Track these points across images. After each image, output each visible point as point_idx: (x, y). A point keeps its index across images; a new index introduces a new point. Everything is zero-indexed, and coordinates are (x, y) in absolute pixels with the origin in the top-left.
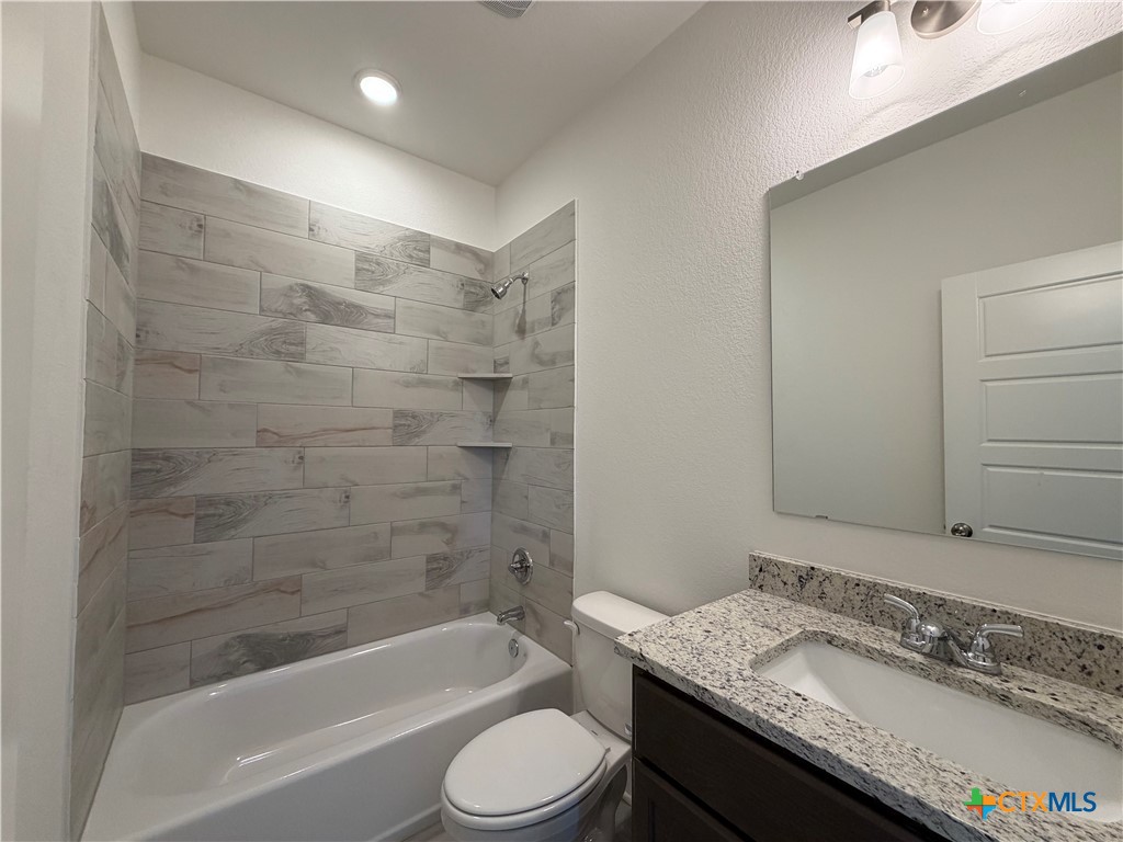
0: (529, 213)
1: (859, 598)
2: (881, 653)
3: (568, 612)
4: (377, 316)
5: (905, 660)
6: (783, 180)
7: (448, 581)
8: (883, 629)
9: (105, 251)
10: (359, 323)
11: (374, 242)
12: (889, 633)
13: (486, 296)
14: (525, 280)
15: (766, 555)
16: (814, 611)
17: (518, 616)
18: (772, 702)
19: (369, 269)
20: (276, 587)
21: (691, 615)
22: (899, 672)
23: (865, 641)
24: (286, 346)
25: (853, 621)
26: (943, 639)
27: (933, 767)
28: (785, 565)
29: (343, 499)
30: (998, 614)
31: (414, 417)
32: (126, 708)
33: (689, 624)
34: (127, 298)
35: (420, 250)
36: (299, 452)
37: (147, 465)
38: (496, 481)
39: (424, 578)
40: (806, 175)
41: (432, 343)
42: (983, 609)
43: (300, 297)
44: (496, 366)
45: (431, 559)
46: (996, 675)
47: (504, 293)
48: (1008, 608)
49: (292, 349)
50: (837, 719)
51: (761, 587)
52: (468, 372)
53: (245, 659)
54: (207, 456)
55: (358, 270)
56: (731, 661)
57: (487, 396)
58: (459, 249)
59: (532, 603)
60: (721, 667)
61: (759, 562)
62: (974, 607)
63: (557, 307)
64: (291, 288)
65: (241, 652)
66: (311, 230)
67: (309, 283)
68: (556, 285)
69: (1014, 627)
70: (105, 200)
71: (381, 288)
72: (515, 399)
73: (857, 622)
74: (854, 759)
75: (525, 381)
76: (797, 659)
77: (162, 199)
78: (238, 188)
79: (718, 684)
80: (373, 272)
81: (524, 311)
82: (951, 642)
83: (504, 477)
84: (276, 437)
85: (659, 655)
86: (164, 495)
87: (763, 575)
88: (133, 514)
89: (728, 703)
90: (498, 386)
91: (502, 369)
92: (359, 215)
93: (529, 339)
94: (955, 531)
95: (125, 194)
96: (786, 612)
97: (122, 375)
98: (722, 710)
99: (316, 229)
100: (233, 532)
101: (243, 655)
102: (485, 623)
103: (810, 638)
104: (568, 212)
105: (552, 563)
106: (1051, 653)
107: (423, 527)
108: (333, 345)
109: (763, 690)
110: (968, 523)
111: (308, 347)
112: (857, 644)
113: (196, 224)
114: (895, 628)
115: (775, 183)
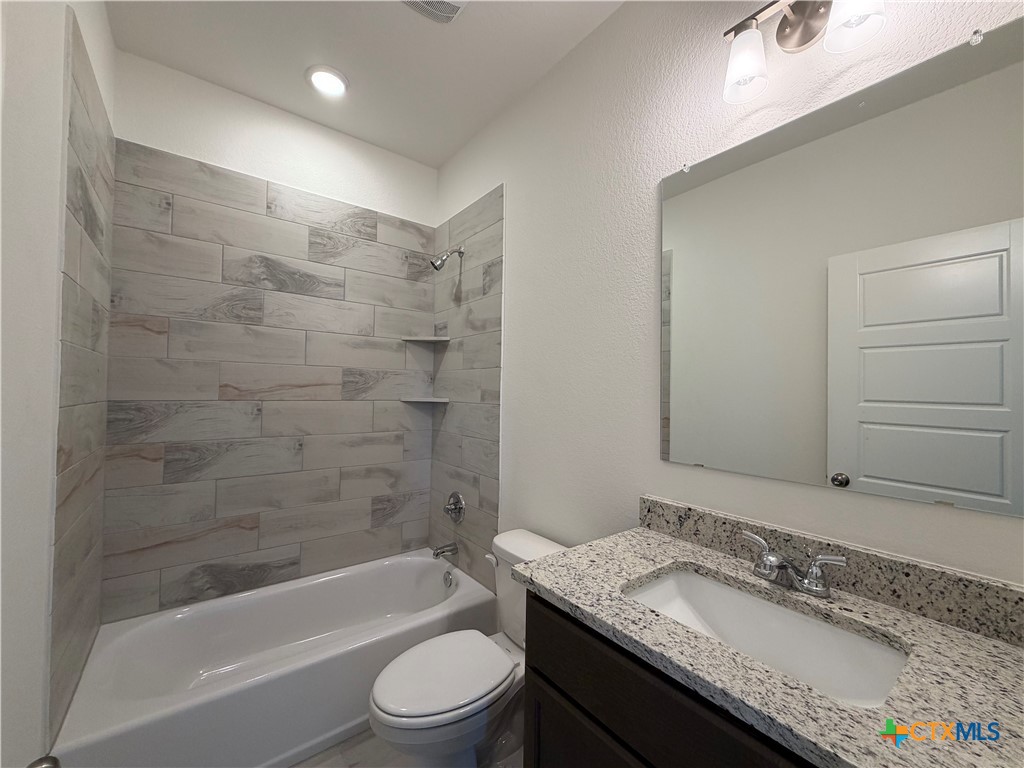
0: (464, 195)
1: (725, 534)
2: (735, 580)
3: (489, 547)
4: (328, 285)
5: (754, 585)
6: (674, 172)
7: (391, 520)
8: (742, 561)
9: (80, 228)
10: (312, 291)
11: (326, 219)
12: (747, 564)
13: (427, 267)
14: (461, 254)
15: (654, 498)
16: (689, 546)
17: (453, 551)
18: (630, 617)
19: (321, 243)
20: (237, 523)
21: (583, 548)
22: (749, 595)
23: (726, 570)
24: (246, 311)
25: (720, 554)
26: (781, 567)
27: (745, 667)
28: (668, 506)
29: (297, 447)
30: (832, 547)
31: (361, 375)
32: (103, 627)
33: (579, 556)
34: (101, 268)
35: (368, 226)
36: (258, 405)
37: (121, 416)
38: (435, 433)
39: (370, 517)
40: (691, 167)
41: (378, 309)
42: (820, 543)
43: (259, 267)
44: (437, 329)
45: (376, 500)
46: (823, 598)
47: (442, 265)
48: (841, 542)
49: (252, 313)
50: (679, 631)
51: (648, 525)
52: (410, 335)
53: (209, 586)
54: (176, 408)
55: (311, 244)
56: (606, 585)
57: (427, 356)
58: (404, 225)
59: (464, 540)
60: (595, 590)
61: (648, 504)
62: (814, 542)
63: (488, 278)
64: (250, 260)
65: (205, 579)
66: (268, 207)
67: (266, 255)
68: (488, 258)
69: (840, 558)
70: (79, 184)
71: (332, 260)
72: (452, 359)
73: (723, 555)
74: (683, 661)
75: (461, 344)
76: (669, 585)
77: (134, 180)
78: (203, 171)
79: (589, 603)
80: (325, 245)
81: (460, 281)
82: (790, 570)
83: (442, 428)
84: (236, 391)
85: (545, 580)
86: (137, 441)
87: (650, 514)
88: (109, 458)
89: (593, 617)
90: (438, 347)
91: (441, 333)
92: (312, 195)
93: (464, 307)
94: (834, 480)
95: (98, 175)
96: (664, 547)
97: (97, 336)
98: (589, 623)
99: (273, 207)
100: (198, 475)
101: (207, 582)
102: (422, 558)
103: (680, 567)
104: (498, 194)
105: (481, 505)
106: (871, 580)
107: (369, 472)
108: (288, 311)
109: (624, 607)
110: (847, 473)
111: (265, 311)
112: (717, 573)
113: (164, 201)
114: (752, 560)
115: (667, 175)
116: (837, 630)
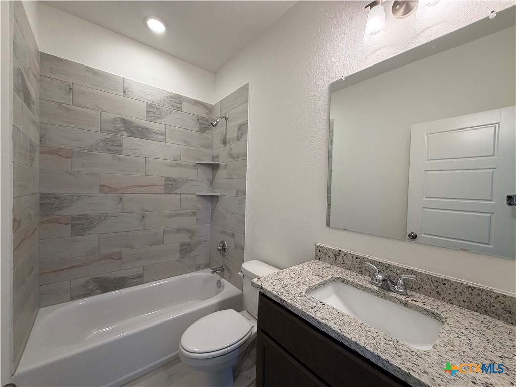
0: (228, 88)
1: (357, 264)
2: (362, 286)
3: (240, 269)
4: (157, 134)
5: (370, 289)
6: (337, 79)
7: (190, 254)
8: (365, 276)
9: (21, 101)
10: (148, 137)
11: (155, 98)
12: (367, 278)
13: (209, 126)
14: (226, 119)
15: (322, 245)
16: (339, 269)
17: (222, 270)
18: (310, 305)
19: (153, 111)
20: (110, 257)
21: (287, 270)
22: (368, 294)
23: (357, 281)
24: (113, 147)
25: (354, 273)
26: (384, 280)
27: (366, 330)
28: (329, 249)
29: (141, 217)
30: (409, 271)
31: (174, 181)
32: (40, 309)
33: (285, 275)
34: (34, 123)
35: (177, 103)
36: (120, 196)
37: (47, 201)
38: (213, 210)
39: (179, 253)
40: (346, 77)
41: (183, 147)
42: (403, 268)
43: (120, 124)
44: (214, 158)
45: (182, 245)
46: (404, 295)
47: (217, 125)
48: (413, 268)
49: (116, 148)
50: (334, 312)
51: (319, 259)
52: (200, 161)
53: (96, 288)
54: (76, 197)
55: (148, 112)
56: (298, 289)
57: (209, 172)
58: (196, 103)
59: (227, 265)
60: (293, 292)
61: (319, 248)
62: (400, 268)
63: (240, 132)
64: (115, 120)
65: (94, 285)
66: (124, 92)
67: (124, 118)
68: (240, 122)
69: (411, 276)
70: (20, 76)
71: (159, 121)
72: (221, 174)
73: (356, 273)
74: (336, 328)
75: (226, 166)
76: (329, 288)
77: (51, 75)
78: (88, 71)
79: (290, 298)
80: (155, 113)
81: (226, 133)
82: (388, 282)
83: (216, 208)
84: (109, 189)
85: (268, 287)
86: (56, 214)
87: (321, 253)
88: (41, 223)
89: (292, 306)
90: (214, 167)
91: (216, 160)
92: (148, 86)
93: (228, 147)
94: (409, 236)
95: (30, 72)
96: (327, 269)
97: (32, 159)
98: (290, 309)
99: (127, 92)
100: (89, 232)
101: (95, 286)
102: (206, 273)
103: (335, 280)
104: (246, 88)
105: (236, 247)
106: (427, 286)
107: (179, 231)
108: (136, 147)
109: (308, 300)
110: (416, 232)
111: (124, 147)
112: (353, 283)
113: (68, 87)
114: (370, 276)
115: (334, 81)
116: (410, 311)
